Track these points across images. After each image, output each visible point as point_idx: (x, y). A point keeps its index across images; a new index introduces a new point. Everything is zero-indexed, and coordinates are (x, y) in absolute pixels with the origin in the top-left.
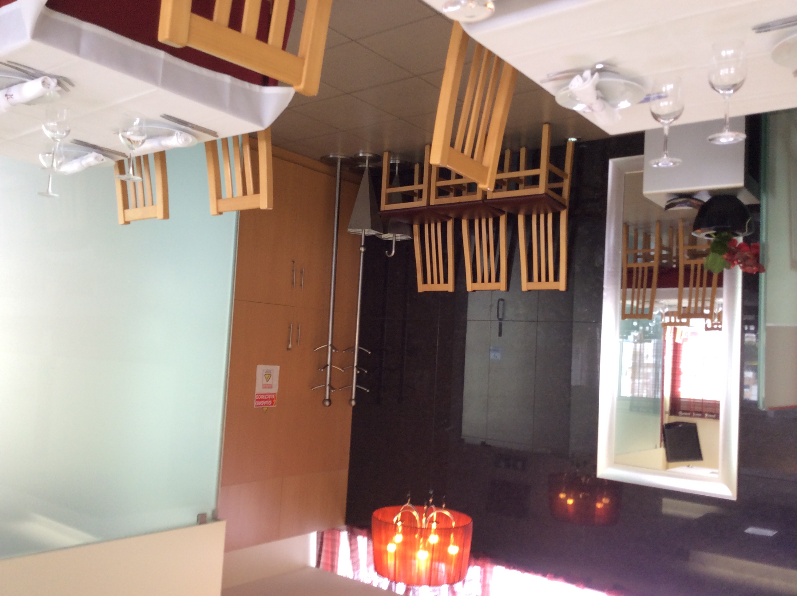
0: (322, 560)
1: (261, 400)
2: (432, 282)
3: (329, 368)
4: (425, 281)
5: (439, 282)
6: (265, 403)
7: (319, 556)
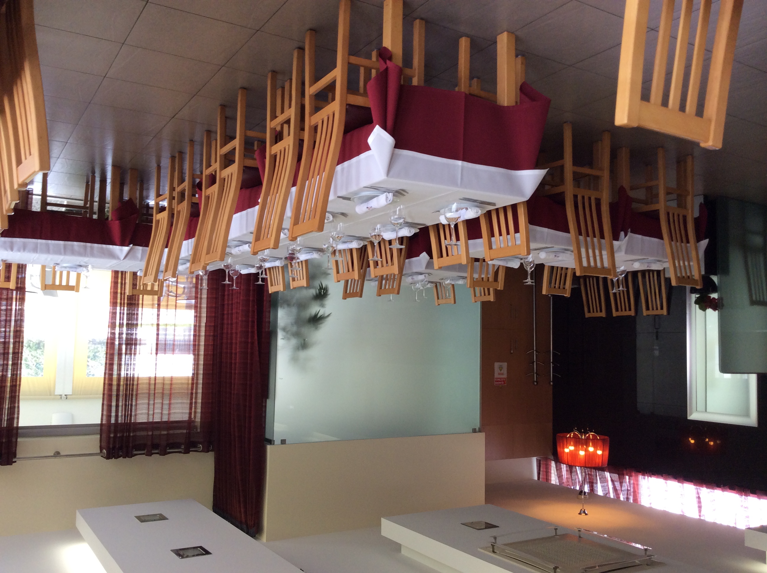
0: (541, 476)
1: (498, 381)
2: (593, 312)
3: (535, 363)
4: (589, 312)
5: (597, 312)
6: (500, 383)
7: (539, 474)
